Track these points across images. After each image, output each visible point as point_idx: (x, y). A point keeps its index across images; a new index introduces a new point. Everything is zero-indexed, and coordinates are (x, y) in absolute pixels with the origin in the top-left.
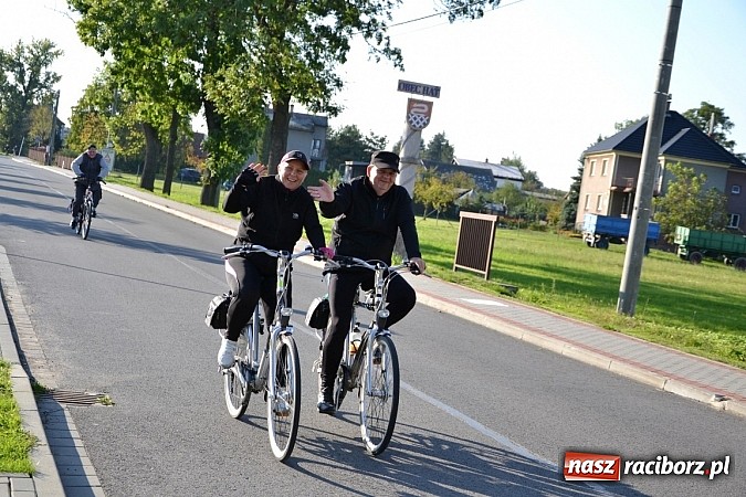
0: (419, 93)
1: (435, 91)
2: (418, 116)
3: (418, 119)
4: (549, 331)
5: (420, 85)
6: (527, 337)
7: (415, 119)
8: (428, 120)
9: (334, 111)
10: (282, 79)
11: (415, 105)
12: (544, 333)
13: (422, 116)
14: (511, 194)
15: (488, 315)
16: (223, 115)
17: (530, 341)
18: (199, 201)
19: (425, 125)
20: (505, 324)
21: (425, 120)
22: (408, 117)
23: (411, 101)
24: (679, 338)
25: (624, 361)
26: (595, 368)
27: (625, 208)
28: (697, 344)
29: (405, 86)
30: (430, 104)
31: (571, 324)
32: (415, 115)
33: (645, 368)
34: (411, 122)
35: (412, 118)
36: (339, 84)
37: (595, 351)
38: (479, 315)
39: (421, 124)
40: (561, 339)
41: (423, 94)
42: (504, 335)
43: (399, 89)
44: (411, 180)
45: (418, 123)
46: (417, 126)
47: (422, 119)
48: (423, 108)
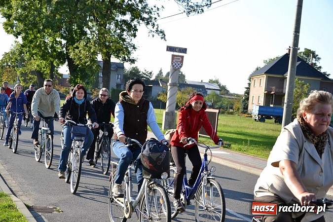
0: (177, 52)
1: (184, 51)
2: (177, 62)
3: (177, 64)
4: (252, 165)
5: (177, 48)
6: (243, 168)
7: (176, 64)
8: (182, 65)
9: (133, 61)
10: (108, 47)
11: (175, 58)
12: (251, 166)
13: (179, 63)
15: (222, 158)
17: (244, 170)
19: (181, 67)
20: (231, 162)
21: (180, 65)
22: (172, 64)
23: (173, 56)
29: (170, 49)
30: (182, 57)
34: (174, 66)
35: (174, 64)
36: (134, 48)
38: (217, 159)
39: (179, 66)
41: (179, 52)
42: (231, 168)
43: (167, 50)
44: (175, 94)
45: (177, 66)
46: (177, 68)
47: (179, 64)
48: (179, 59)
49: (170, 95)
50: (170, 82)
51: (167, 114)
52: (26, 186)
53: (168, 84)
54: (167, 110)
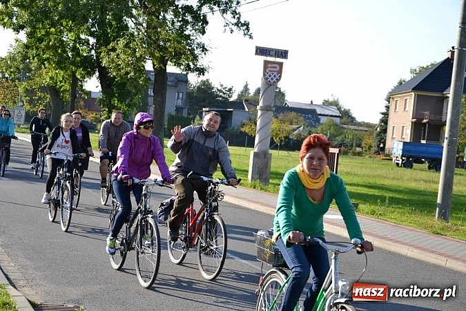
0: (272, 56)
1: (284, 54)
2: (273, 73)
3: (272, 76)
4: (392, 238)
5: (272, 50)
7: (270, 76)
8: (280, 77)
9: (201, 71)
10: (162, 49)
11: (269, 65)
12: (390, 240)
13: (275, 73)
16: (114, 77)
19: (278, 80)
22: (264, 75)
23: (266, 63)
25: (456, 259)
26: (435, 266)
29: (261, 51)
30: (281, 64)
31: (407, 232)
32: (270, 73)
34: (267, 79)
35: (267, 76)
36: (204, 49)
37: (432, 252)
39: (275, 79)
40: (404, 244)
41: (275, 57)
43: (257, 53)
44: (269, 123)
45: (272, 79)
46: (272, 82)
47: (275, 76)
48: (276, 67)
49: (261, 124)
50: (261, 104)
51: (256, 155)
52: (31, 271)
53: (258, 107)
54: (256, 150)
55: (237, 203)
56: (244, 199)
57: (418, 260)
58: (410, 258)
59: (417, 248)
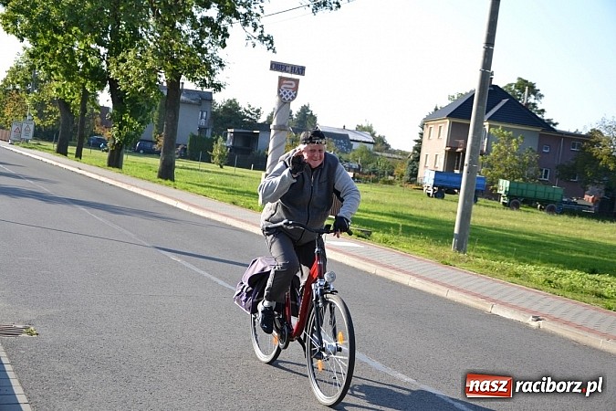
0: (287, 72)
1: (301, 70)
2: (287, 90)
3: (287, 93)
4: (397, 266)
5: (288, 65)
6: (380, 272)
7: (285, 93)
8: (296, 95)
9: (218, 87)
10: (174, 61)
11: (285, 82)
12: (393, 269)
13: (291, 91)
14: (364, 155)
15: (347, 254)
16: (125, 92)
17: (382, 275)
18: (106, 164)
19: (293, 98)
20: (361, 261)
21: (293, 94)
22: (279, 92)
23: (281, 79)
24: (502, 271)
25: (459, 290)
26: (436, 297)
27: (458, 165)
28: (517, 275)
29: (276, 66)
30: (297, 81)
31: (415, 261)
32: (285, 90)
33: (476, 295)
34: (282, 96)
35: (282, 93)
36: (221, 65)
37: (435, 282)
39: (290, 97)
40: (407, 273)
41: (291, 73)
42: (361, 271)
43: (271, 68)
44: (282, 143)
45: (287, 97)
46: (287, 99)
47: (290, 94)
48: (291, 84)
49: (274, 145)
50: (274, 123)
53: (271, 127)
55: (240, 227)
56: (248, 223)
57: (420, 290)
58: (412, 288)
59: (420, 277)
